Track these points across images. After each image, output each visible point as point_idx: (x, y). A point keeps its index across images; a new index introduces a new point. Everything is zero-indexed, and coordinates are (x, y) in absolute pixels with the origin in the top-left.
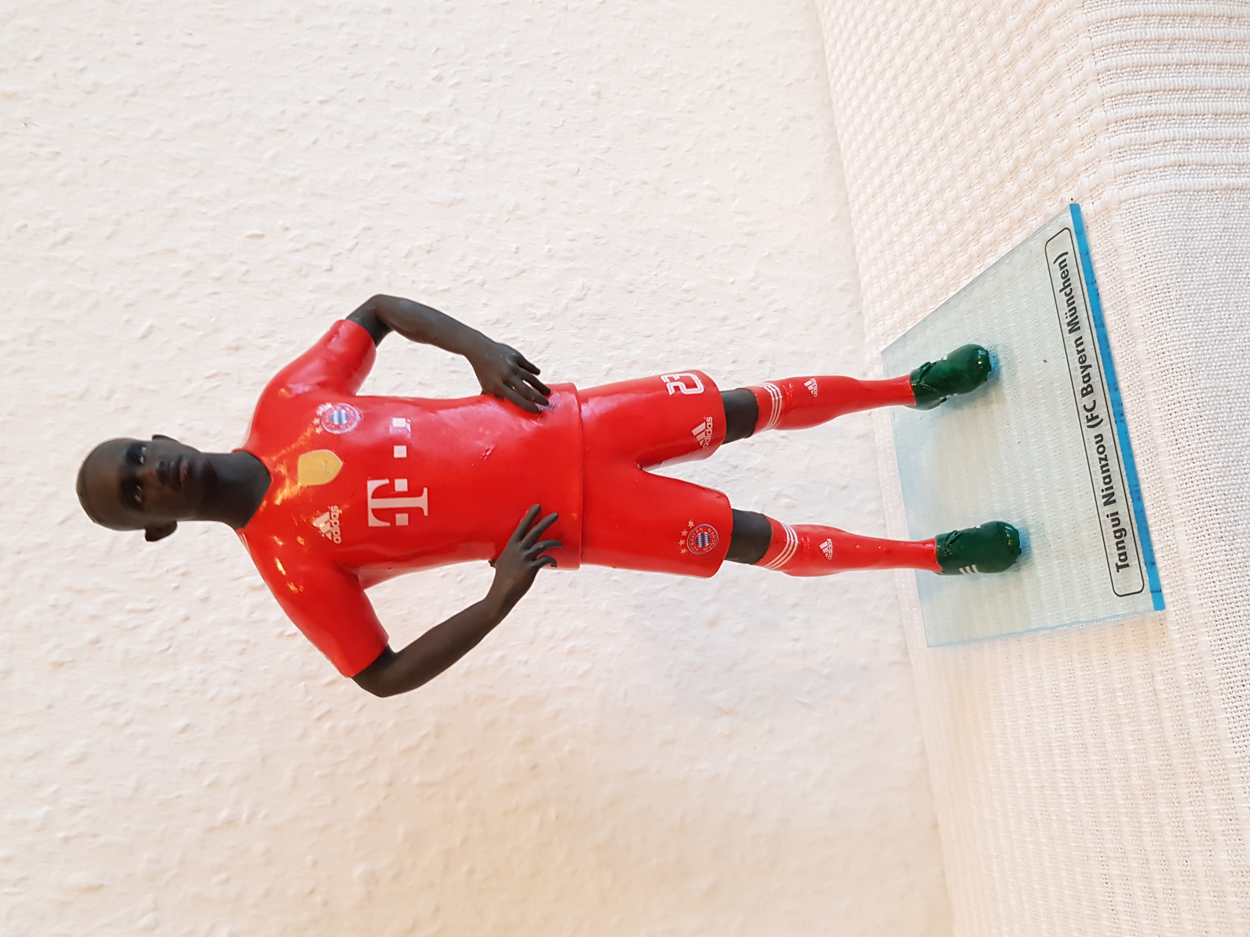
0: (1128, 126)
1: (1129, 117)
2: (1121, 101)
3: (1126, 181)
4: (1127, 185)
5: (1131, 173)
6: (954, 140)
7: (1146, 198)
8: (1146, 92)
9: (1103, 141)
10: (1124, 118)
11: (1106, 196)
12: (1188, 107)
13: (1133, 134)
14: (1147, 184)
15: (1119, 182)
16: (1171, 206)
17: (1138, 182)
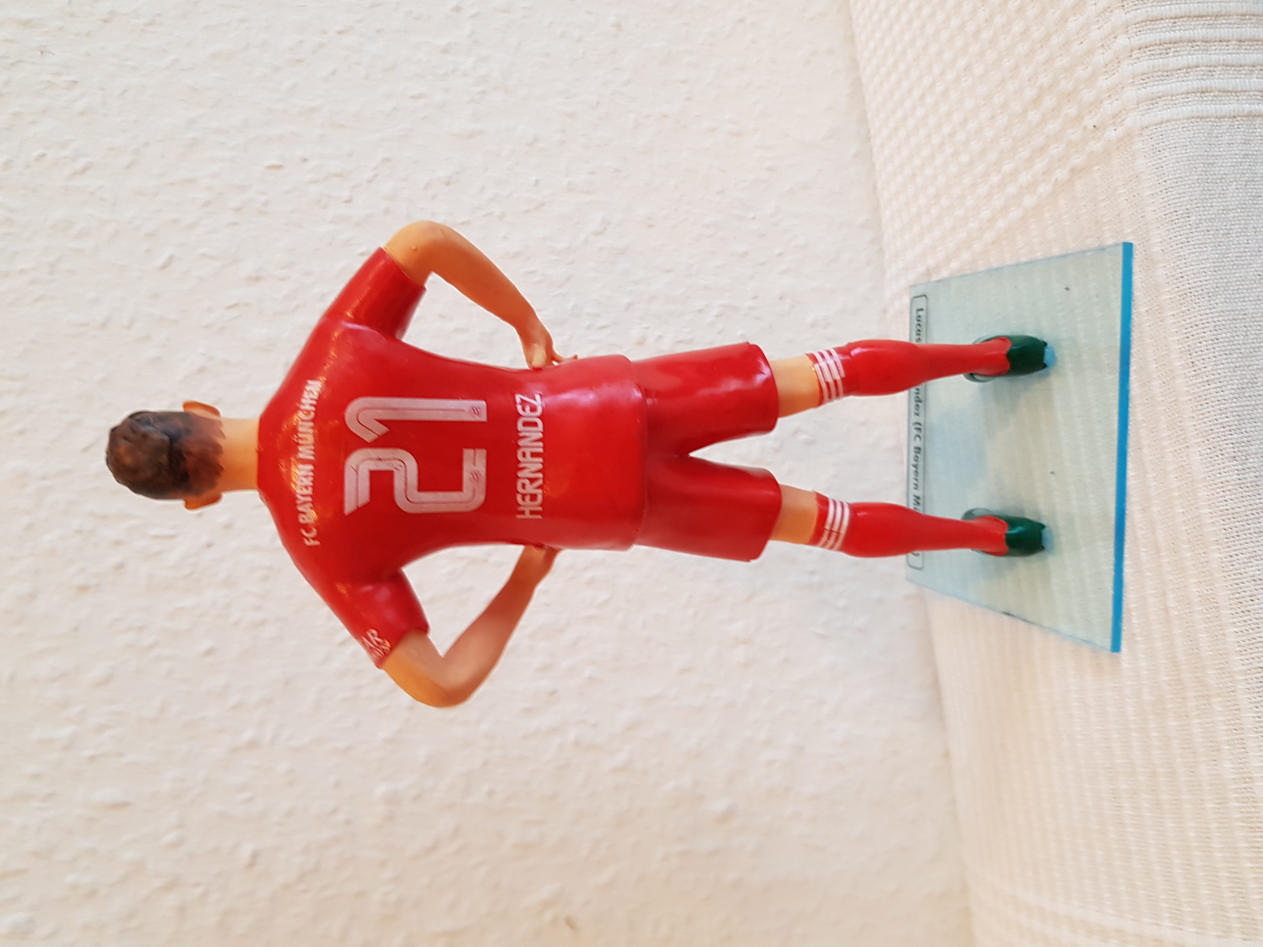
0: (1152, 53)
1: (1153, 43)
2: (1145, 28)
3: (1149, 107)
4: (1149, 111)
5: (1154, 100)
6: (978, 70)
7: (1168, 124)
8: (1171, 18)
9: (1127, 68)
10: (1148, 44)
11: (1129, 122)
12: (1211, 33)
13: (1156, 61)
14: (1169, 110)
15: (1142, 108)
16: (1192, 132)
17: (1160, 108)
